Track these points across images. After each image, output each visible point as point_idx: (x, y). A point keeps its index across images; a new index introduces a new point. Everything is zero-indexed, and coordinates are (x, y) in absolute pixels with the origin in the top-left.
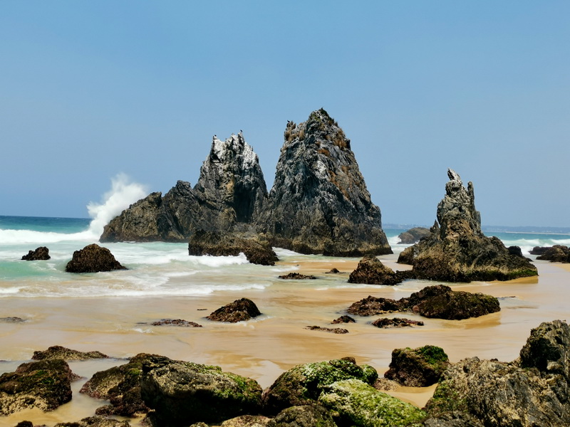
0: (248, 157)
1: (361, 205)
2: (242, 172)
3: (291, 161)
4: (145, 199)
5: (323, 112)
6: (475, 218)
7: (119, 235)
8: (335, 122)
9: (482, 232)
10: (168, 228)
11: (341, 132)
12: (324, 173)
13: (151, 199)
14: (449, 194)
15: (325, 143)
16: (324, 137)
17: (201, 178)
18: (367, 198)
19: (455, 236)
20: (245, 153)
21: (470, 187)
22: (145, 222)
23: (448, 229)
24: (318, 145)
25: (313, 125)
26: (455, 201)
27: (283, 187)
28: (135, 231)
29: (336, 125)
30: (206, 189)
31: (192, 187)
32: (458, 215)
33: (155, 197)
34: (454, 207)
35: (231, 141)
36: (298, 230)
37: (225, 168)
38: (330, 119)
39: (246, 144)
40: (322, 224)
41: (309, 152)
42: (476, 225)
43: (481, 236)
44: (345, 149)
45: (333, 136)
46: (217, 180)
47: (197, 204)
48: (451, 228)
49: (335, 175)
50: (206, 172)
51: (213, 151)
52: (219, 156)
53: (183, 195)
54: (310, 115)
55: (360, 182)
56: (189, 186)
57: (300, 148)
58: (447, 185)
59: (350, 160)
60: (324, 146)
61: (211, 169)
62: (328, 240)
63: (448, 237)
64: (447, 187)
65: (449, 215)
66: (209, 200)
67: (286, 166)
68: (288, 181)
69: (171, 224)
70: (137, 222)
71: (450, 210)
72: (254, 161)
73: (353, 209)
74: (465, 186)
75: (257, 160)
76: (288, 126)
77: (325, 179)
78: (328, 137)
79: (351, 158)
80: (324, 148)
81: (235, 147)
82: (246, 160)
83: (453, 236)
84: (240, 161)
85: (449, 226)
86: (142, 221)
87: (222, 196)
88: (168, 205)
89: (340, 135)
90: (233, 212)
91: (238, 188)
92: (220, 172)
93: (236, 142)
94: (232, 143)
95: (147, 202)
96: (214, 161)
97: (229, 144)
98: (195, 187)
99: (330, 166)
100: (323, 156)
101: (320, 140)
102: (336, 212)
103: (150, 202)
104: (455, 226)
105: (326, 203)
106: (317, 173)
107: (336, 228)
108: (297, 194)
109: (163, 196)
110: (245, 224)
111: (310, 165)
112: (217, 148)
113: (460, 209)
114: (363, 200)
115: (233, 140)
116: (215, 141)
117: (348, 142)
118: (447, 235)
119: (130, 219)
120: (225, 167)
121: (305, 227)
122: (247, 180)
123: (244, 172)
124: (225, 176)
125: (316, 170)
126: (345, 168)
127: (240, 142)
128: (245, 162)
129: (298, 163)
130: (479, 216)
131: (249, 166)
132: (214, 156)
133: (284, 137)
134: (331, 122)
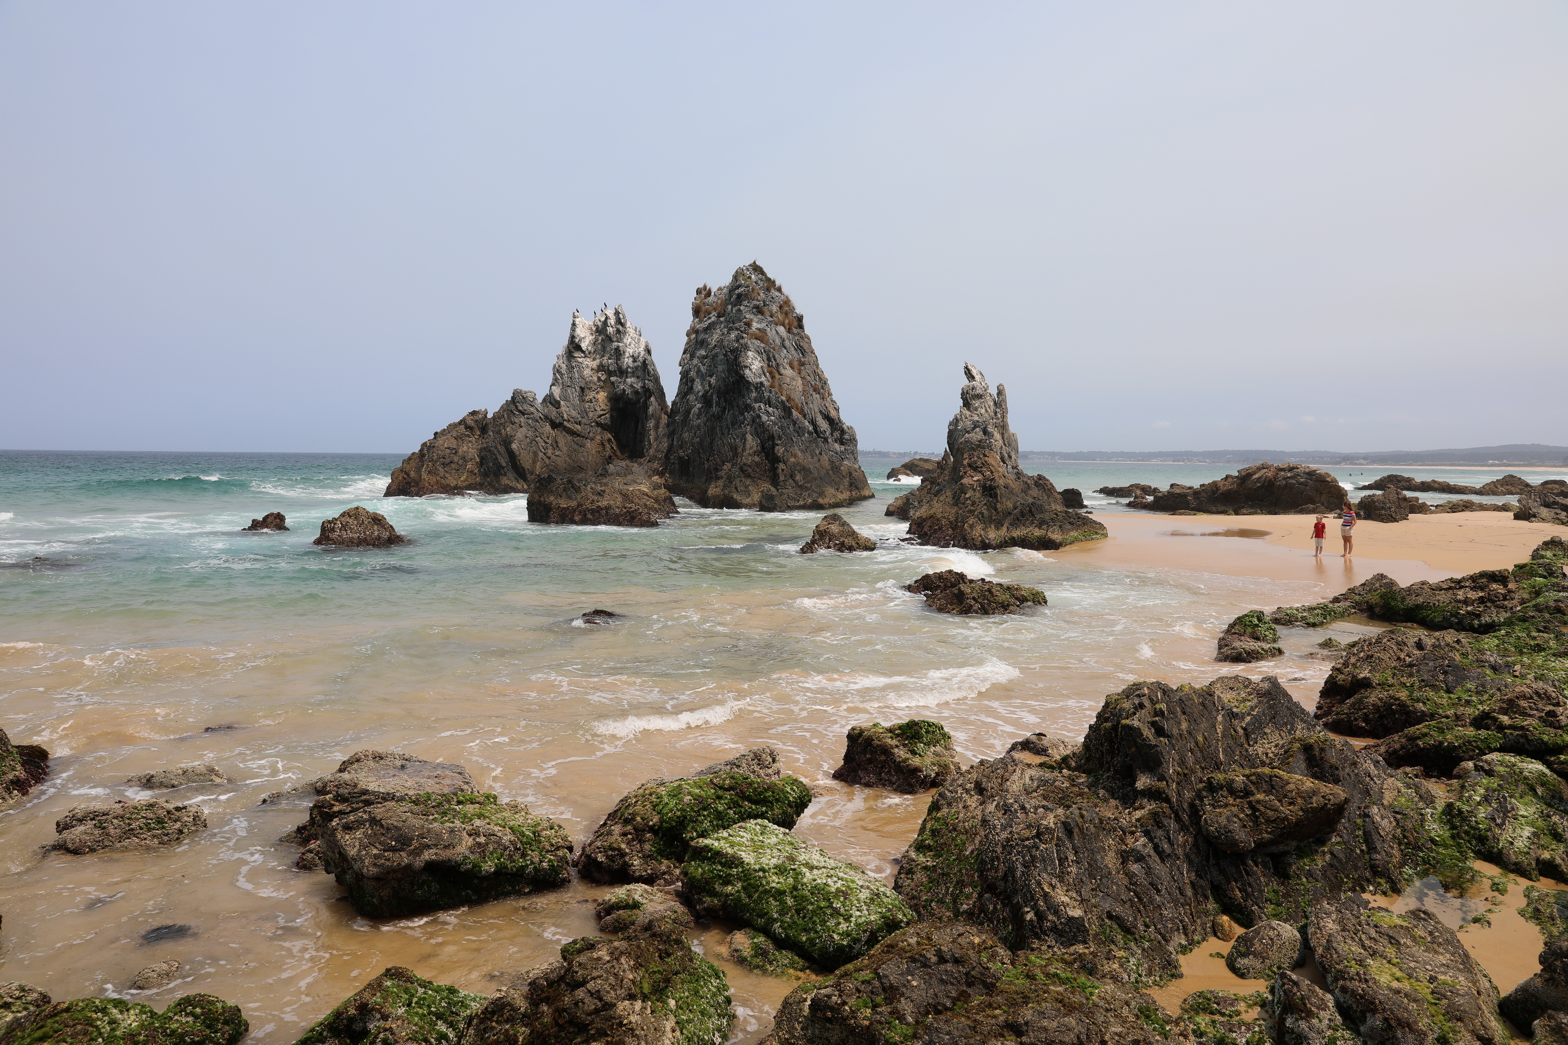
0: (631, 346)
1: (823, 425)
2: (622, 372)
3: (703, 352)
4: (460, 423)
5: (756, 268)
6: (1010, 445)
7: (417, 484)
8: (777, 284)
9: (1020, 467)
10: (498, 471)
11: (787, 302)
12: (760, 371)
13: (470, 422)
14: (967, 404)
15: (759, 322)
16: (759, 310)
17: (553, 384)
18: (833, 413)
19: (975, 479)
20: (627, 340)
21: (1000, 392)
22: (461, 462)
23: (965, 467)
24: (748, 324)
25: (741, 290)
26: (976, 418)
27: (691, 397)
28: (444, 478)
29: (779, 290)
30: (562, 403)
31: (540, 399)
32: (980, 441)
33: (476, 418)
34: (974, 428)
35: (603, 319)
36: (717, 470)
37: (595, 366)
38: (769, 280)
39: (628, 324)
40: (757, 459)
41: (733, 336)
42: (1010, 457)
43: (1019, 475)
44: (795, 331)
45: (775, 308)
46: (581, 387)
47: (548, 427)
48: (970, 465)
49: (777, 376)
50: (561, 374)
51: (572, 337)
52: (584, 346)
53: (523, 414)
54: (733, 272)
55: (820, 386)
56: (535, 399)
57: (718, 331)
58: (963, 389)
59: (803, 349)
60: (759, 326)
61: (570, 368)
62: (766, 486)
63: (965, 481)
64: (963, 394)
65: (966, 442)
66: (569, 421)
67: (695, 361)
68: (698, 386)
69: (504, 464)
70: (447, 461)
71: (968, 432)
72: (643, 353)
73: (810, 433)
74: (994, 391)
75: (648, 351)
76: (699, 292)
77: (761, 383)
78: (765, 309)
79: (806, 346)
80: (759, 329)
81: (610, 330)
82: (630, 351)
83: (972, 479)
84: (618, 353)
85: (965, 462)
86: (456, 459)
87: (591, 414)
88: (499, 432)
89: (786, 306)
90: (609, 440)
91: (617, 401)
92: (587, 372)
93: (612, 321)
94: (605, 323)
95: (462, 427)
96: (576, 355)
97: (599, 324)
98: (544, 400)
99: (769, 359)
100: (757, 342)
101: (752, 316)
102: (780, 438)
103: (468, 427)
104: (975, 462)
105: (763, 424)
106: (747, 372)
107: (781, 466)
108: (715, 409)
109: (490, 416)
110: (628, 462)
111: (736, 358)
112: (580, 332)
113: (985, 432)
114: (827, 417)
115: (607, 318)
116: (577, 321)
117: (800, 319)
118: (962, 477)
119: (435, 457)
120: (595, 364)
121: (729, 465)
122: (632, 386)
123: (627, 372)
124: (595, 379)
125: (746, 367)
126: (796, 363)
127: (619, 321)
128: (627, 355)
129: (716, 355)
130: (1016, 441)
131: (634, 361)
132: (574, 346)
133: (691, 312)
134: (770, 284)
